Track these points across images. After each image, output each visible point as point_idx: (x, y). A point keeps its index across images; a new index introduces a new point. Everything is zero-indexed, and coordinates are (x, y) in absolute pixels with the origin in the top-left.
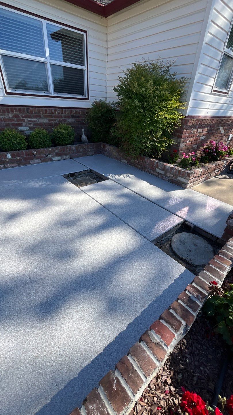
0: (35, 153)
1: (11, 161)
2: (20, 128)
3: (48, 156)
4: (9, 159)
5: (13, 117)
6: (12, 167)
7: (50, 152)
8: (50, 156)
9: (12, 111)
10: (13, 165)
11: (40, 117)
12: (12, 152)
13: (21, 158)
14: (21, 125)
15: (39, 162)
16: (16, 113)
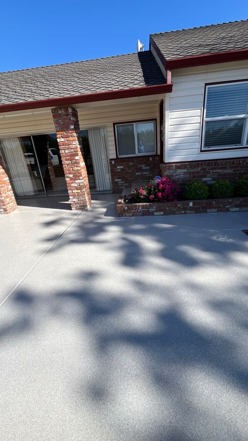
0: (214, 203)
1: (191, 209)
2: (204, 179)
3: (227, 206)
4: (190, 207)
5: (201, 170)
6: (191, 213)
7: (230, 203)
8: (228, 206)
9: (202, 165)
10: (192, 212)
11: (225, 168)
12: (194, 201)
13: (200, 206)
14: (205, 176)
15: (216, 211)
16: (204, 166)
